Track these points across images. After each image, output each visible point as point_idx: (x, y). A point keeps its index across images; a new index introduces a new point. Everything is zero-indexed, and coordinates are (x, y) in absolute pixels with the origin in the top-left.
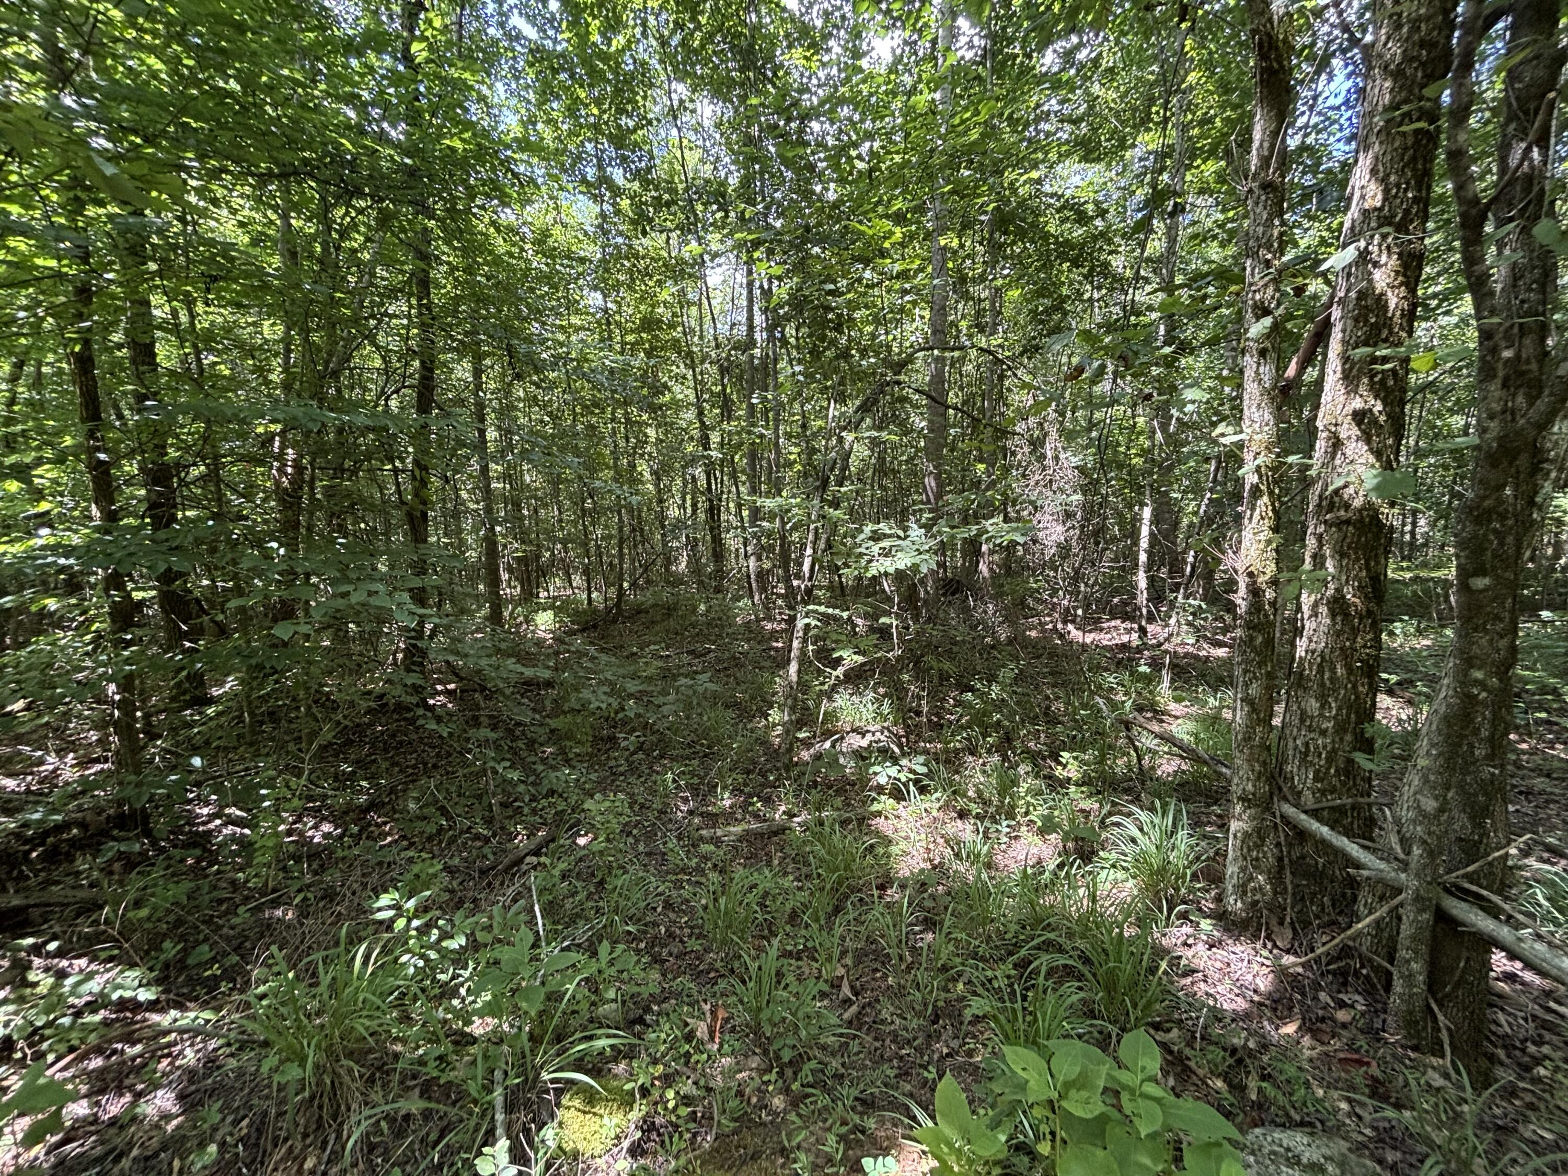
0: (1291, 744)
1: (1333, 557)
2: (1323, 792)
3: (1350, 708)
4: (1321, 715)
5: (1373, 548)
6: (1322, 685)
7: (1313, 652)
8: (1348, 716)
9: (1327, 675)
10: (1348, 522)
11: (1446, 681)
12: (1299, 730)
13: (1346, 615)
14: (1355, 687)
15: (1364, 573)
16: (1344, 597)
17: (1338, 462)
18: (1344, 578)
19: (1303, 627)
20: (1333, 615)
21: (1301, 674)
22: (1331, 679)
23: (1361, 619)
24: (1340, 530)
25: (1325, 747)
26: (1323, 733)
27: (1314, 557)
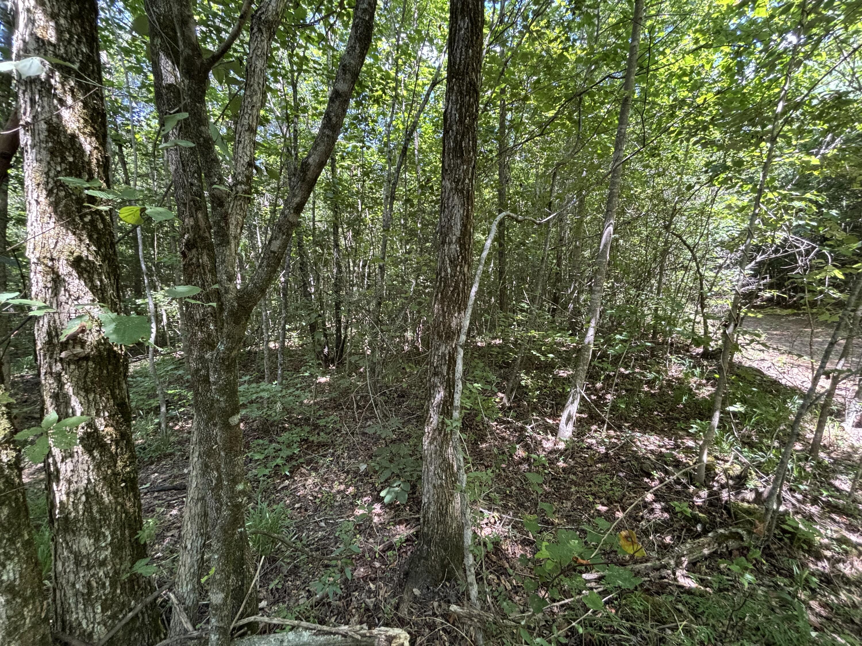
0: (70, 593)
1: (77, 394)
2: (114, 617)
3: (122, 528)
4: (98, 548)
5: (116, 377)
6: (92, 519)
7: (75, 493)
8: (123, 534)
9: (95, 509)
10: (86, 358)
11: (194, 473)
12: (76, 573)
13: (103, 447)
14: (123, 506)
15: (112, 402)
16: (96, 430)
17: (62, 298)
18: (94, 413)
19: (58, 471)
20: (89, 450)
21: (66, 518)
22: (100, 511)
23: (117, 445)
24: (80, 367)
25: (106, 575)
26: (102, 564)
27: (55, 397)
